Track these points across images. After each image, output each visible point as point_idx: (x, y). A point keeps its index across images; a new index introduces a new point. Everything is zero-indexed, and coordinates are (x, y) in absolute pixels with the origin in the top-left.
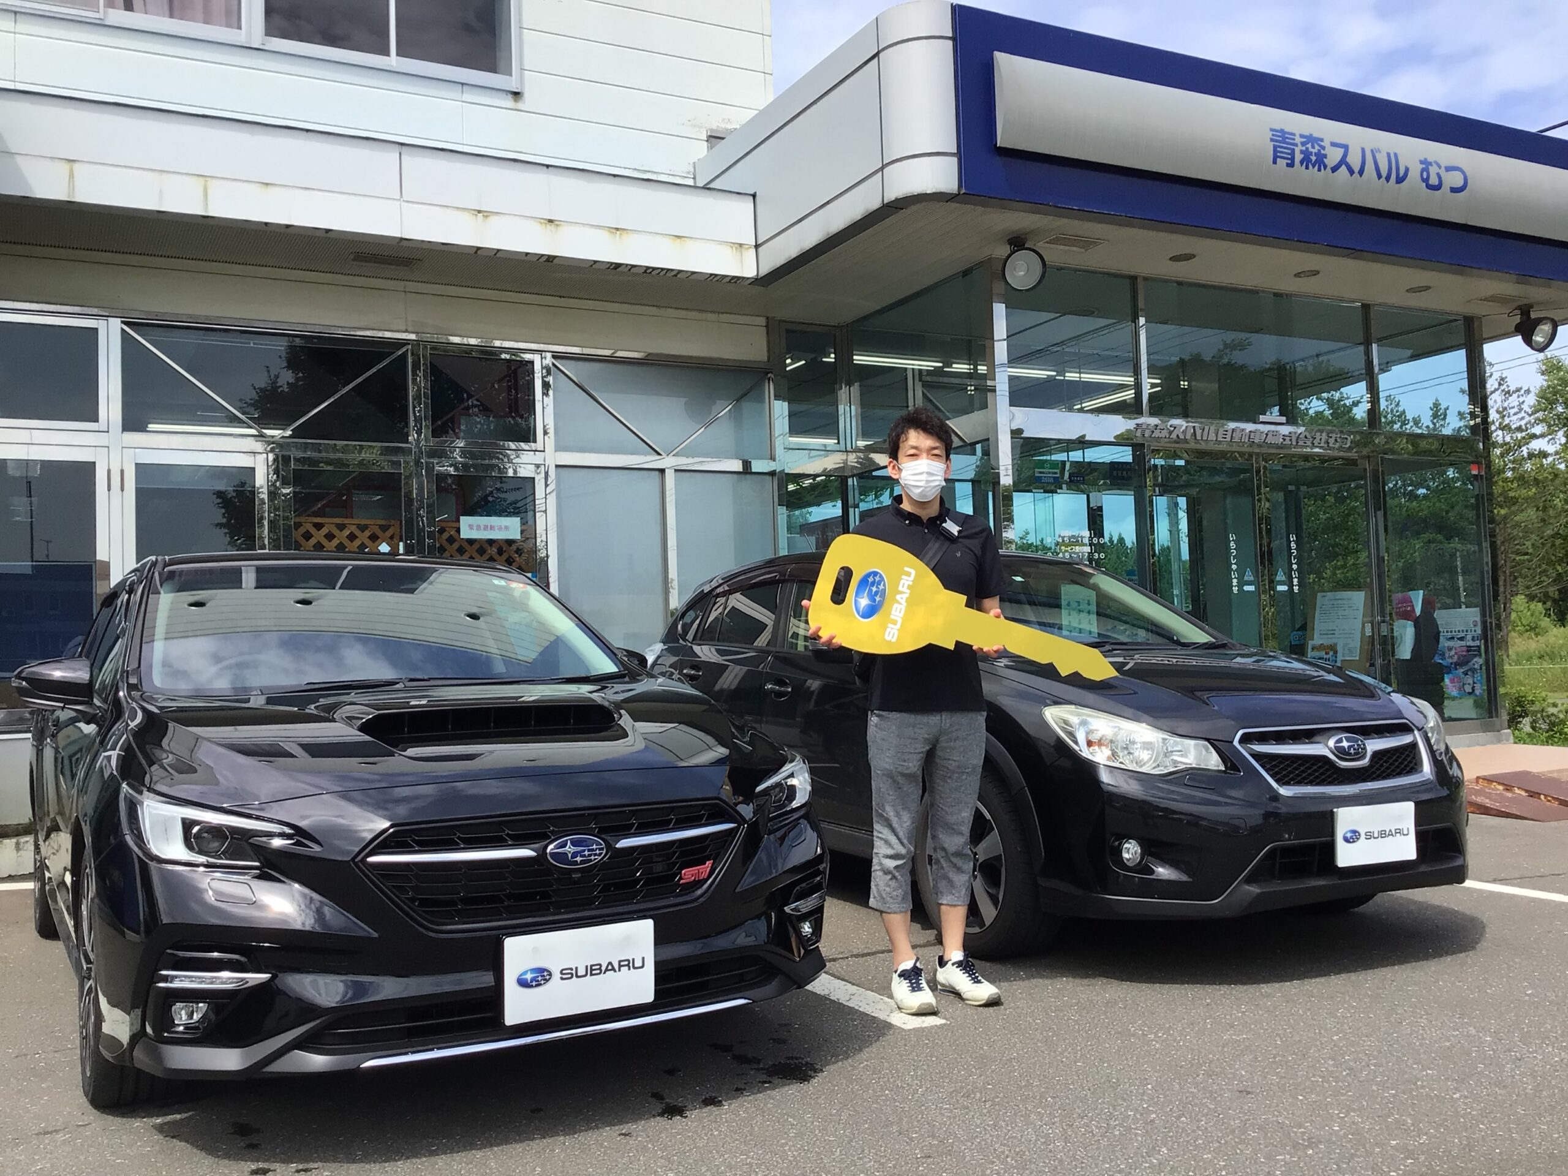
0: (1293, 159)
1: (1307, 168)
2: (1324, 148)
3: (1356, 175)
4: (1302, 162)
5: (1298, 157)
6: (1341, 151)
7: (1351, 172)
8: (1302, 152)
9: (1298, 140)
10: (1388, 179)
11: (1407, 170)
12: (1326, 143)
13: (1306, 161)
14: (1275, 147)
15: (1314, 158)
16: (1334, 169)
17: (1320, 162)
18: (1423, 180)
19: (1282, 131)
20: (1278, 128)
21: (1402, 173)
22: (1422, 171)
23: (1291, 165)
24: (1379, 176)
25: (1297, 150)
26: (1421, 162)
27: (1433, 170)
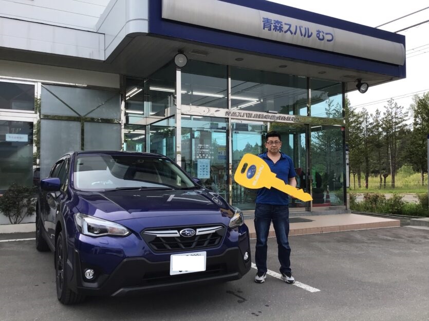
0: (270, 28)
1: (276, 31)
2: (282, 25)
3: (293, 34)
4: (274, 29)
5: (272, 27)
6: (288, 26)
7: (292, 33)
8: (274, 26)
9: (273, 22)
10: (305, 36)
11: (312, 33)
12: (283, 24)
13: (275, 28)
14: (264, 24)
15: (278, 28)
16: (286, 32)
17: (281, 29)
18: (317, 37)
19: (267, 19)
20: (266, 17)
21: (310, 34)
22: (317, 34)
23: (270, 30)
24: (302, 35)
25: (272, 25)
26: (317, 31)
27: (321, 34)
